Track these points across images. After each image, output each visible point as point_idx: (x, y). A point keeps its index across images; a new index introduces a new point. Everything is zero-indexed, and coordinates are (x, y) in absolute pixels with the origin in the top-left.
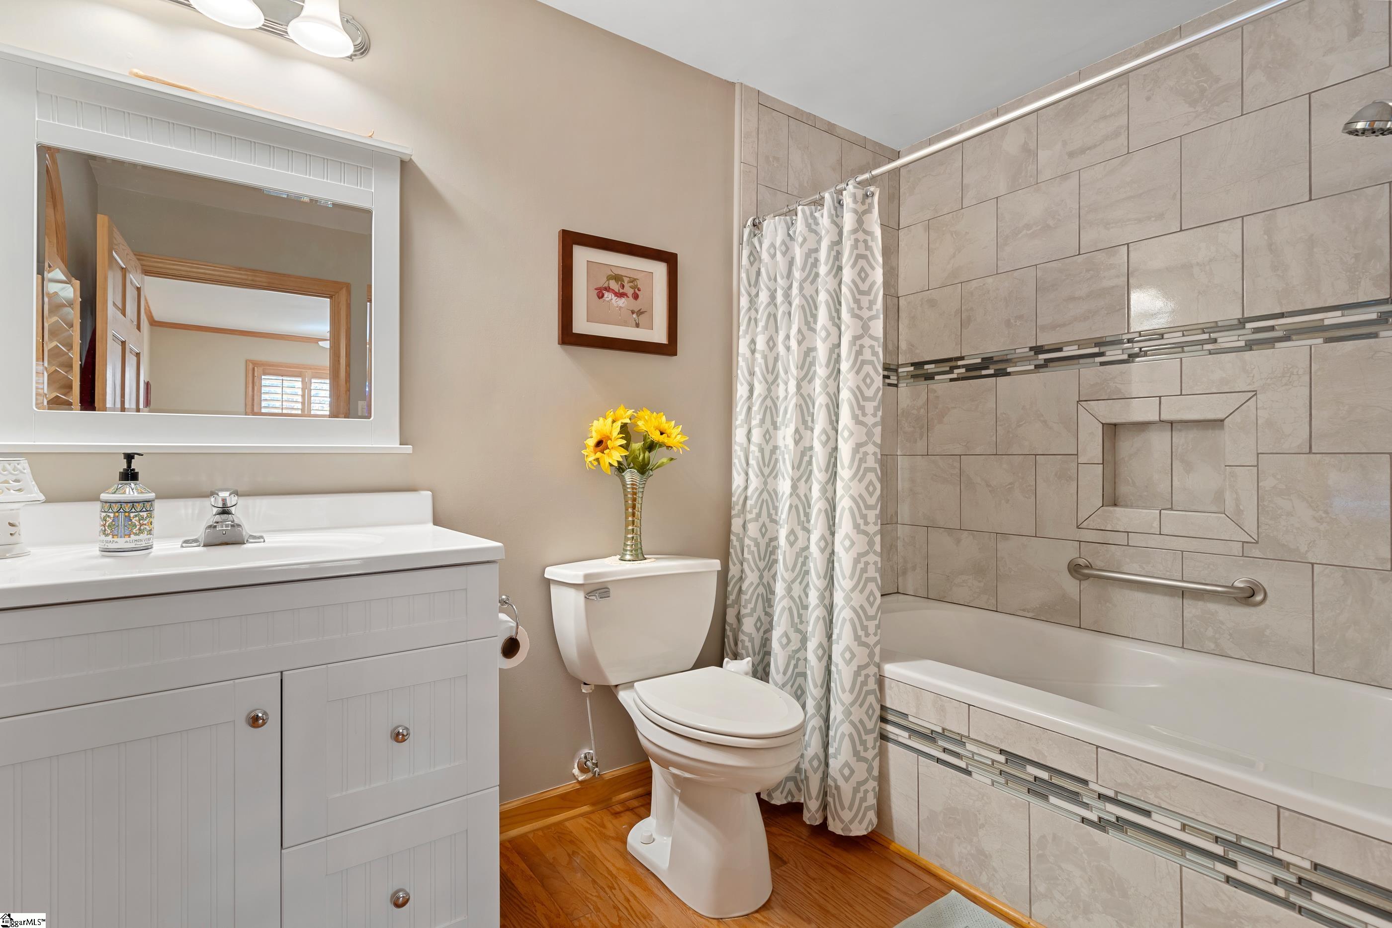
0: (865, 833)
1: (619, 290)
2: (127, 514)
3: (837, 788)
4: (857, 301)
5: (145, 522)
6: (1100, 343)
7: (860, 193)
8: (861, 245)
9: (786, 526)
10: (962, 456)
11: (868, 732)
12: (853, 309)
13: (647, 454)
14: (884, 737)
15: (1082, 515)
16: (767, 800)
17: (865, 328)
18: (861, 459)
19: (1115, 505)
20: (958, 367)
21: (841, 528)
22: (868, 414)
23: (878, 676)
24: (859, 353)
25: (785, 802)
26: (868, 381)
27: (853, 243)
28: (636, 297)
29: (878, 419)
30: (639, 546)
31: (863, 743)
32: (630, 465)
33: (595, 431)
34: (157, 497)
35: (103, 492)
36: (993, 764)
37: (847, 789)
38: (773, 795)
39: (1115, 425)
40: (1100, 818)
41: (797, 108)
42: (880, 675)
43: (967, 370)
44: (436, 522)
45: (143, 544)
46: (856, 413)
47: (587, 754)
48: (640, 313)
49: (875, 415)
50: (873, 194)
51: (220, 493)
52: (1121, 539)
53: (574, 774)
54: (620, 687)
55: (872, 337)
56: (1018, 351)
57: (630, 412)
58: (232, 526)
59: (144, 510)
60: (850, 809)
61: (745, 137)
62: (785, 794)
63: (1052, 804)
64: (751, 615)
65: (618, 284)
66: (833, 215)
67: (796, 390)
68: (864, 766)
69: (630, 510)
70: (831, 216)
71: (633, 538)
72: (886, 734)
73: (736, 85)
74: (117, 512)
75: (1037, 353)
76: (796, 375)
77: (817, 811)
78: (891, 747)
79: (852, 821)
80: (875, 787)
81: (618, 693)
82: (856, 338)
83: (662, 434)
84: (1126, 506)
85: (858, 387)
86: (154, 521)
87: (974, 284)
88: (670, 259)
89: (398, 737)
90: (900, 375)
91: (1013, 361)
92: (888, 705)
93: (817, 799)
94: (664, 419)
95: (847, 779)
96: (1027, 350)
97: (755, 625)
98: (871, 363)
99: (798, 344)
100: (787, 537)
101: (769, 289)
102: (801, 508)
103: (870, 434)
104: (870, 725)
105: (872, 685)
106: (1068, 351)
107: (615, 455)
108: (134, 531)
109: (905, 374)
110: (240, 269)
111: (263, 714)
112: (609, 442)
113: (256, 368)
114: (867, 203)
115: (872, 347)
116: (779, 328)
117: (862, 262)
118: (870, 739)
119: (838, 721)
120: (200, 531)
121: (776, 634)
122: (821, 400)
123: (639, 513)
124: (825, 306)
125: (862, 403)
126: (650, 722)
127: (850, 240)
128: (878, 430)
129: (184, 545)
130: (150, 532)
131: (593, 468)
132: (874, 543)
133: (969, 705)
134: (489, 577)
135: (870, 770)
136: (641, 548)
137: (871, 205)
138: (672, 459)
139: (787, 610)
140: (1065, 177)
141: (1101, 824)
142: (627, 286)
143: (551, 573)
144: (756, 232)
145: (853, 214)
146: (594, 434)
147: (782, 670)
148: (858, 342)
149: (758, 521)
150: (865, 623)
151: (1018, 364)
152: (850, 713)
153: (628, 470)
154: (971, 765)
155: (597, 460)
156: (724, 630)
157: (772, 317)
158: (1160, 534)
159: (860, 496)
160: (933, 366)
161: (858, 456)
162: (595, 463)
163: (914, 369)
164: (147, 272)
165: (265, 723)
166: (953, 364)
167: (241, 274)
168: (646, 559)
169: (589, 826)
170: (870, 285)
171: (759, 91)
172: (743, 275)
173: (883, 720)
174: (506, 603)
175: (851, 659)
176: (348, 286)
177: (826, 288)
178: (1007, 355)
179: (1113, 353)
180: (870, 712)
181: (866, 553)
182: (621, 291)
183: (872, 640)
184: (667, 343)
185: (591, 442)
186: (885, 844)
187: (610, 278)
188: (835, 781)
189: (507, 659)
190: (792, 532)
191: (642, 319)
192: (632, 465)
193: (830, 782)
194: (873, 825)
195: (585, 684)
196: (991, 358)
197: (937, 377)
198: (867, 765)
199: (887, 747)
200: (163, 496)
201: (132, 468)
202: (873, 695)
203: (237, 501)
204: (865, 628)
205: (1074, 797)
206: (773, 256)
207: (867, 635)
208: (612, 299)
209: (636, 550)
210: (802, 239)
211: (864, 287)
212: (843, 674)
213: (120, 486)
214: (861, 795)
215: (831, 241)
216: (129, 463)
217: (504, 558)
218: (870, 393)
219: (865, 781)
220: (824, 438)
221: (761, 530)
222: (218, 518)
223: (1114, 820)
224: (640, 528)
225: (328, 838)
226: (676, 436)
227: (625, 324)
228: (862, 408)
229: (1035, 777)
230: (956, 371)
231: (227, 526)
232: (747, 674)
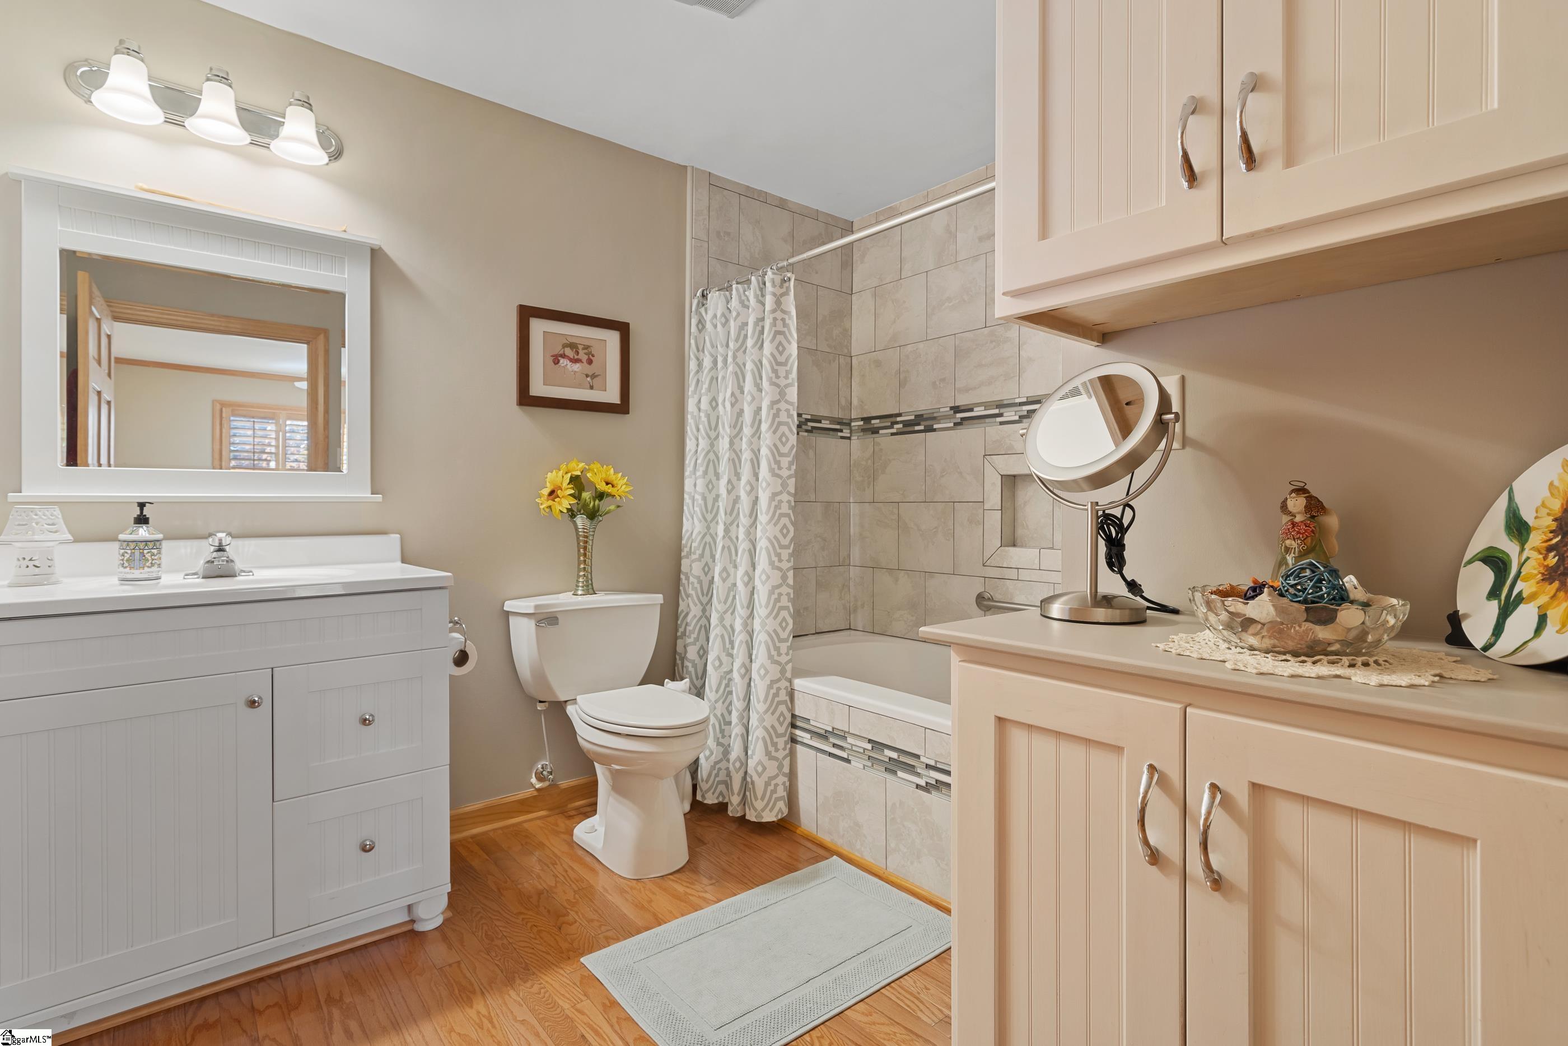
0: (775, 819)
1: (574, 357)
2: (141, 551)
3: (753, 783)
4: (775, 372)
5: (156, 558)
6: (1000, 405)
7: (778, 279)
8: (779, 323)
9: (719, 564)
10: (900, 504)
11: (778, 736)
12: (771, 378)
13: (597, 502)
14: (794, 740)
15: (987, 555)
16: (701, 800)
17: (782, 394)
18: (776, 506)
19: (1014, 545)
20: (897, 423)
21: (759, 565)
22: (783, 468)
23: (789, 689)
24: (776, 415)
25: (716, 801)
26: (784, 439)
27: (772, 321)
28: (590, 362)
29: (792, 472)
30: (590, 582)
31: (775, 745)
32: (580, 512)
33: (549, 482)
34: (165, 538)
35: (121, 533)
36: (864, 752)
37: (759, 783)
38: (706, 795)
39: (1014, 476)
40: (927, 783)
41: (748, 187)
42: (791, 689)
43: (904, 426)
44: (403, 561)
45: (154, 575)
46: (773, 467)
47: (544, 765)
48: (594, 376)
49: (789, 469)
50: (789, 279)
51: (217, 534)
52: (1012, 574)
53: (532, 783)
54: (568, 703)
55: (787, 402)
56: (941, 410)
57: (582, 465)
58: (227, 561)
59: (155, 547)
60: (762, 799)
61: (696, 215)
62: (716, 794)
63: (899, 778)
64: (694, 644)
65: (573, 351)
66: (758, 295)
67: (729, 446)
68: (776, 764)
69: (582, 551)
70: (756, 296)
71: (584, 575)
72: (795, 738)
73: (688, 167)
74: (133, 549)
75: (955, 412)
76: (729, 432)
77: (738, 805)
78: (799, 747)
79: (763, 810)
80: (785, 782)
81: (566, 707)
82: (773, 403)
83: (607, 484)
84: (1022, 546)
85: (775, 445)
86: (163, 556)
87: (909, 348)
88: (623, 328)
89: (364, 722)
90: (853, 428)
91: (939, 418)
92: (797, 713)
93: (739, 795)
94: (612, 471)
95: (760, 775)
96: (948, 409)
97: (698, 653)
98: (787, 424)
99: (731, 405)
100: (720, 574)
101: (712, 355)
102: (731, 550)
103: (784, 485)
104: (781, 730)
105: (783, 696)
106: (979, 411)
107: (565, 503)
108: (147, 564)
109: (857, 428)
110: (213, 315)
111: (259, 698)
112: (559, 492)
113: (224, 409)
114: (785, 287)
115: (787, 410)
116: (719, 391)
117: (780, 338)
118: (781, 742)
119: (754, 727)
120: (200, 565)
121: (711, 658)
122: (746, 456)
123: (590, 554)
124: (751, 376)
125: (778, 458)
126: (584, 724)
127: (769, 318)
128: (792, 482)
129: (186, 577)
130: (159, 565)
131: (546, 514)
132: (787, 577)
133: (850, 706)
134: (440, 603)
135: (780, 767)
136: (592, 584)
137: (788, 288)
138: (619, 506)
139: (719, 637)
140: (976, 258)
141: (927, 788)
142: (581, 352)
143: (509, 606)
144: (705, 302)
145: (772, 296)
146: (548, 485)
147: (714, 689)
148: (776, 407)
149: (701, 561)
150: (778, 644)
151: (942, 421)
152: (764, 720)
153: (578, 516)
154: (851, 755)
155: (550, 507)
156: (675, 659)
157: (714, 379)
158: (1040, 569)
159: (775, 537)
160: (878, 421)
161: (774, 504)
162: (548, 510)
163: (864, 423)
164: (116, 318)
165: (260, 705)
166: (893, 419)
167: (214, 320)
168: (596, 594)
169: (543, 825)
170: (786, 359)
171: (710, 173)
172: (693, 342)
173: (793, 726)
174: (459, 623)
175: (765, 675)
176: (326, 332)
177: (752, 359)
178: (933, 413)
179: (1010, 415)
180: (782, 719)
181: (780, 586)
182: (576, 357)
183: (784, 659)
184: (619, 402)
185: (546, 492)
186: (791, 828)
187: (564, 346)
188: (751, 777)
189: (456, 668)
190: (725, 569)
191: (596, 382)
192: (582, 512)
193: (749, 779)
194: (782, 813)
195: (541, 702)
196: (922, 415)
197: (881, 432)
198: (778, 764)
199: (796, 747)
200: (169, 537)
201: (144, 514)
202: (784, 706)
203: (231, 541)
204: (777, 649)
205: (911, 769)
206: (715, 326)
207: (779, 654)
208: (567, 365)
209: (588, 586)
210: (736, 314)
211: (782, 359)
212: (760, 687)
213: (135, 528)
214: (771, 788)
215: (757, 318)
216: (142, 510)
217: (453, 585)
218: (785, 450)
219: (777, 776)
220: (748, 488)
221: (703, 569)
222: (215, 554)
223: (934, 783)
224: (591, 567)
225: (310, 796)
226: (622, 486)
227: (580, 386)
228: (778, 463)
229: (890, 758)
230: (896, 426)
231: (223, 561)
232: (684, 691)
